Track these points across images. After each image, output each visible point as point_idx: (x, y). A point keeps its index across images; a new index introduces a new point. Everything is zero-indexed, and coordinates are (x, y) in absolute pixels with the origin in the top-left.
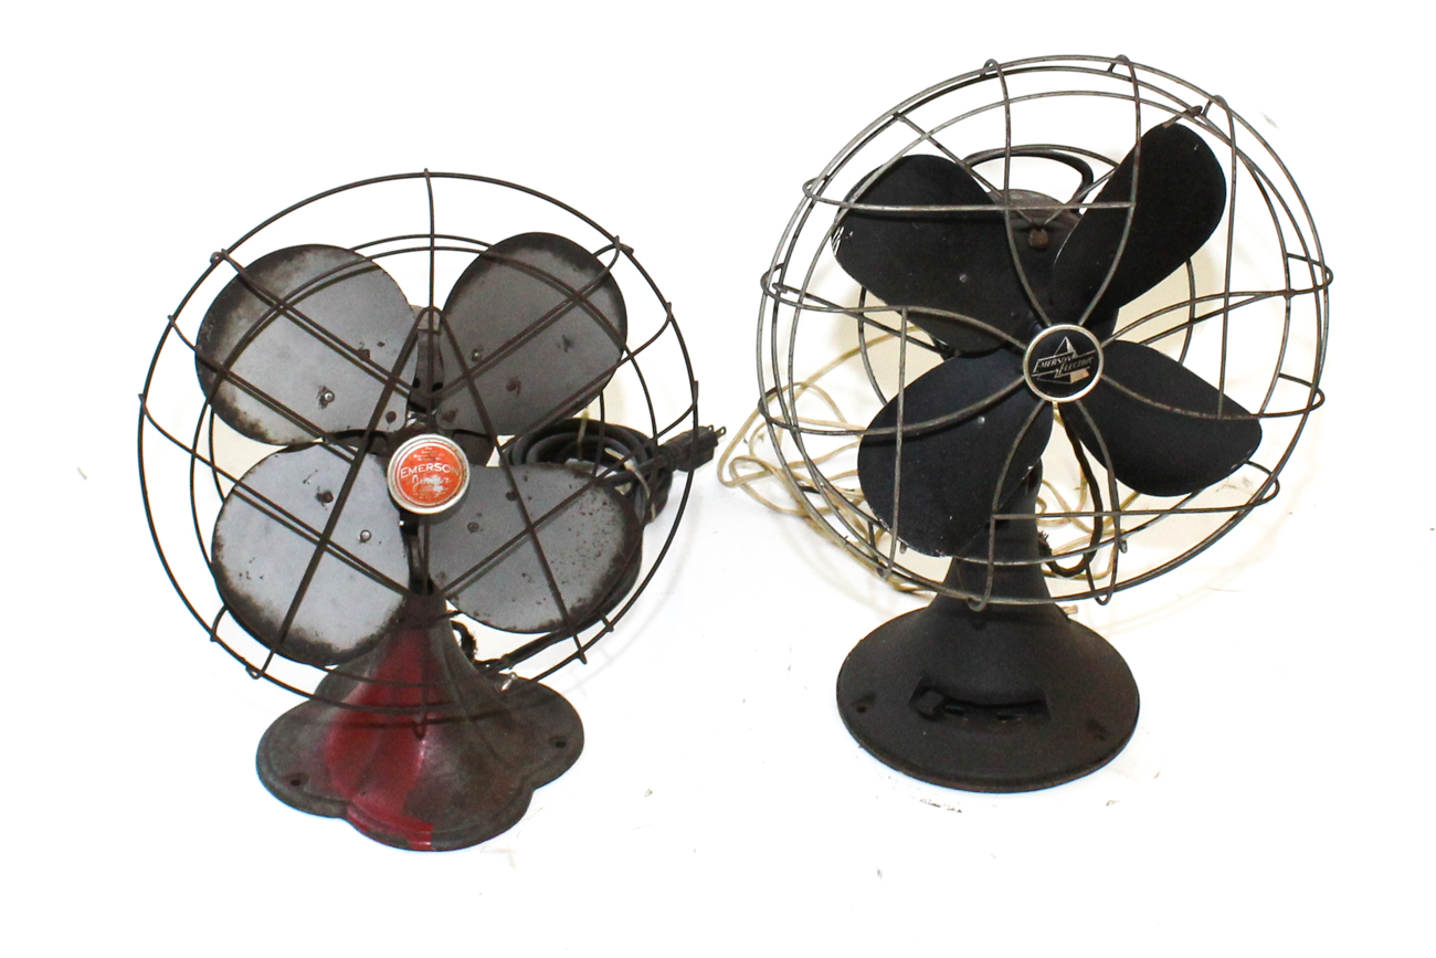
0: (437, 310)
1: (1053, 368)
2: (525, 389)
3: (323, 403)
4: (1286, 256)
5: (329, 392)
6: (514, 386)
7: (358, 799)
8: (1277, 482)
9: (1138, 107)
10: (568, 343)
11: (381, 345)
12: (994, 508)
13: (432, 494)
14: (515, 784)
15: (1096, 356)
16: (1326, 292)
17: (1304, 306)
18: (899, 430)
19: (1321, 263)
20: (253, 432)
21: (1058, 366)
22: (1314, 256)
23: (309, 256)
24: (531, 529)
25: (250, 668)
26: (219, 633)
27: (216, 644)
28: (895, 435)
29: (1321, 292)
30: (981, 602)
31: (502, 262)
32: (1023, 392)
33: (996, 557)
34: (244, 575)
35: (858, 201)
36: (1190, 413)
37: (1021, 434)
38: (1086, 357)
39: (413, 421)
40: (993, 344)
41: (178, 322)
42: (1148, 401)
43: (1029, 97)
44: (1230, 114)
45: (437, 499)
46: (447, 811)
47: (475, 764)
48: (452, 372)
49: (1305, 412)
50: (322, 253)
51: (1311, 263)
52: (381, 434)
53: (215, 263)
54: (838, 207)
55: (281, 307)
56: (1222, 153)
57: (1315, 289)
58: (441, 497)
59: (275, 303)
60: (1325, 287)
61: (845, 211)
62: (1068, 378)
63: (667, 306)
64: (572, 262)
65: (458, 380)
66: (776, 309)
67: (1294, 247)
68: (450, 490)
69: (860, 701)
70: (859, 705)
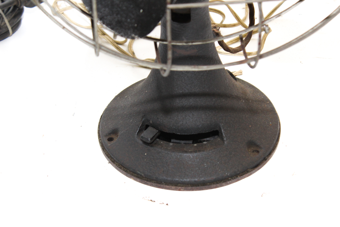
69: (110, 134)
70: (110, 137)
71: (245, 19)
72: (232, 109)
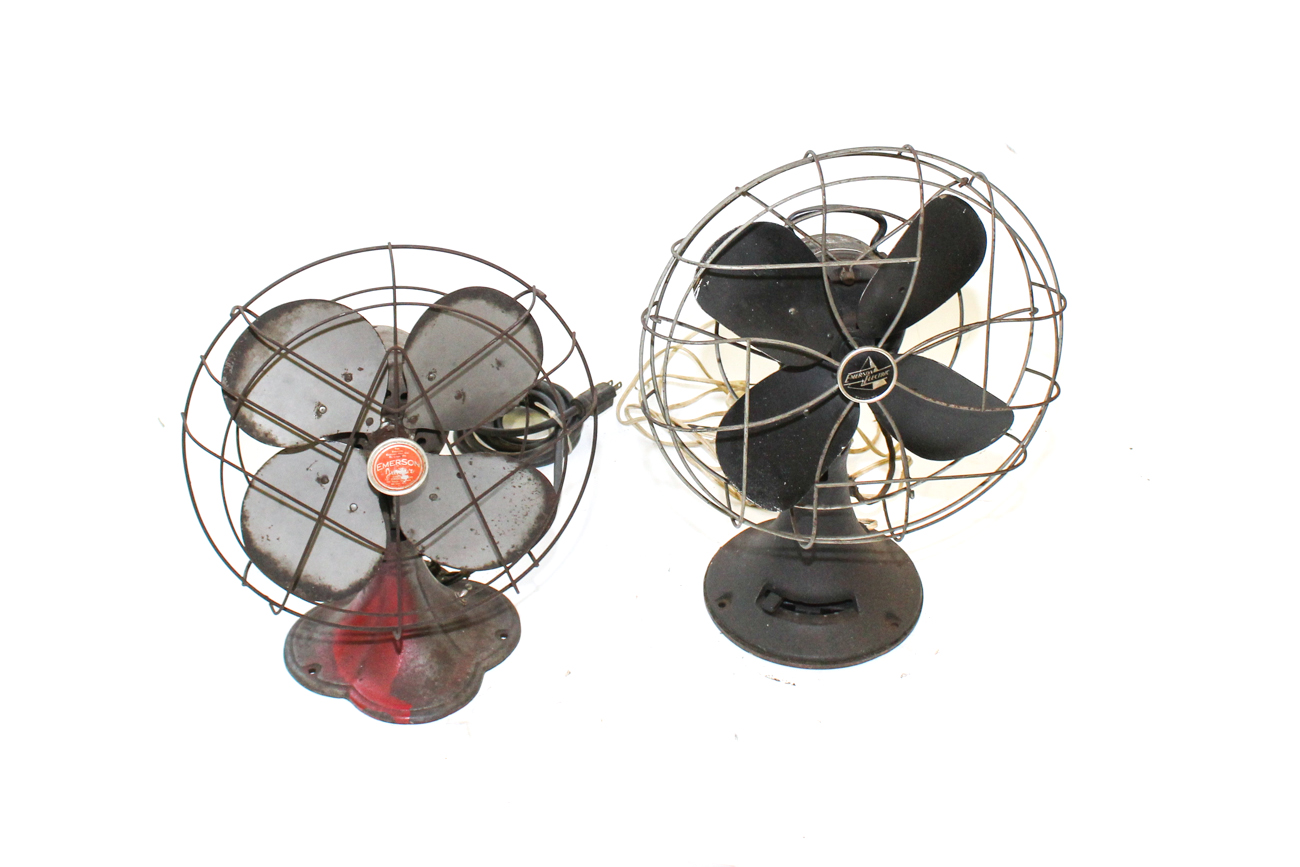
0: (400, 349)
1: (860, 379)
2: (469, 397)
3: (319, 414)
4: (1031, 284)
5: (323, 406)
6: (460, 395)
7: (357, 684)
8: (1026, 453)
9: (921, 187)
10: (499, 364)
11: (361, 369)
12: (817, 479)
13: (400, 481)
14: (471, 670)
15: (891, 369)
16: (1061, 318)
17: (1045, 329)
18: (746, 426)
19: (1057, 291)
20: (266, 439)
21: (864, 378)
22: (1052, 284)
23: (304, 308)
24: (475, 502)
25: (272, 603)
26: (248, 580)
27: (247, 588)
28: (742, 431)
29: (1058, 317)
30: (807, 542)
31: (446, 311)
32: (838, 397)
33: (819, 504)
34: (265, 537)
35: (713, 262)
36: (961, 408)
37: (836, 426)
38: (884, 371)
39: (386, 424)
40: (811, 362)
41: (207, 361)
42: (930, 400)
43: (840, 182)
44: (990, 186)
45: (404, 485)
46: (421, 693)
47: (442, 657)
48: (413, 393)
49: (1045, 404)
50: (314, 305)
51: (1049, 290)
52: (364, 436)
53: (234, 317)
54: (696, 267)
55: (283, 352)
56: (985, 217)
57: (1055, 314)
58: (408, 483)
59: (278, 348)
60: (1061, 313)
61: (702, 270)
62: (871, 386)
63: (572, 335)
64: (500, 306)
65: (417, 399)
66: (652, 343)
67: (1036, 278)
68: (414, 477)
69: (721, 598)
70: (720, 601)
71: (877, 438)
72: (861, 561)
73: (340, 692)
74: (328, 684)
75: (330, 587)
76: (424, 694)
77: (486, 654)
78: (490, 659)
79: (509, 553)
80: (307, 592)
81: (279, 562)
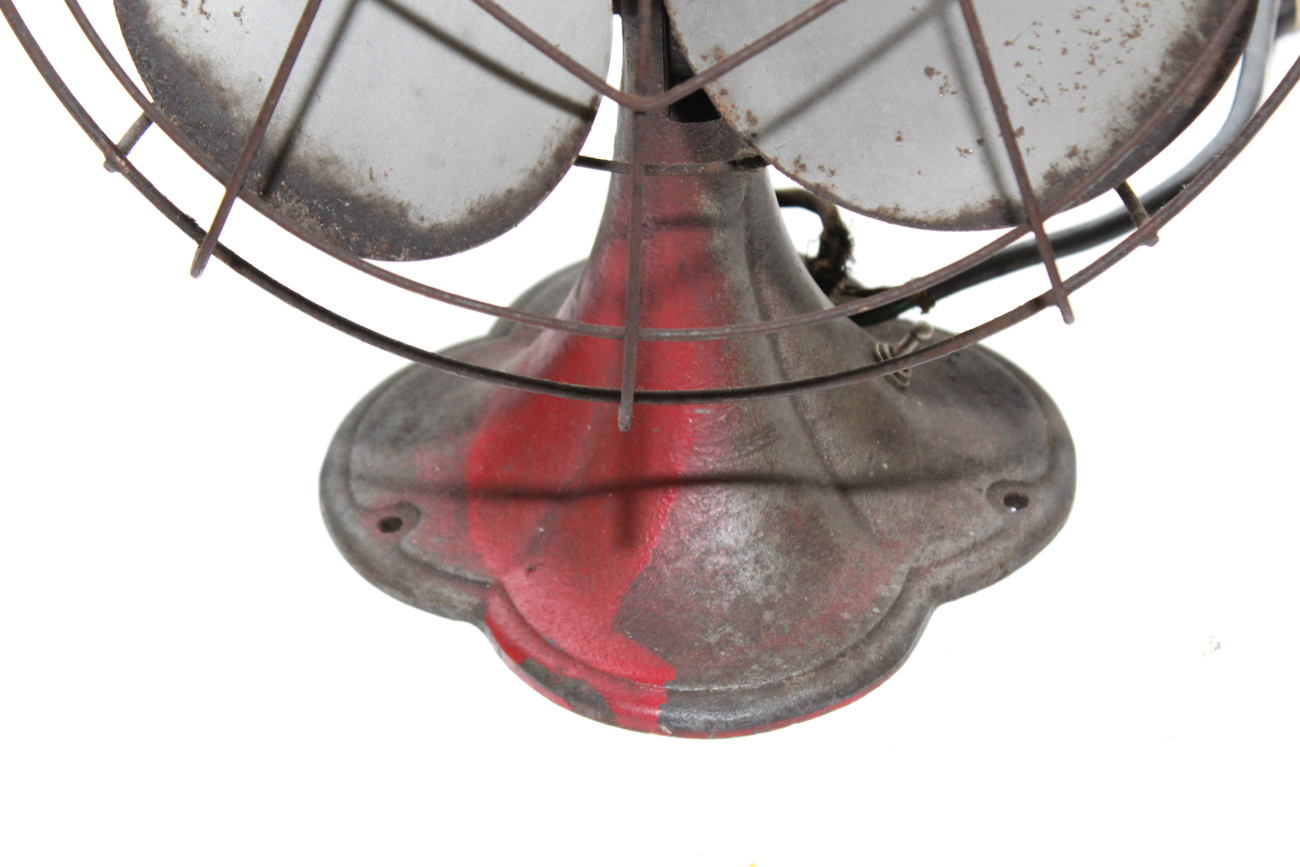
7: (517, 582)
14: (891, 590)
46: (714, 638)
73: (463, 598)
74: (429, 569)
75: (403, 210)
76: (725, 642)
77: (947, 547)
78: (959, 565)
79: (1053, 177)
80: (326, 220)
81: (237, 101)
